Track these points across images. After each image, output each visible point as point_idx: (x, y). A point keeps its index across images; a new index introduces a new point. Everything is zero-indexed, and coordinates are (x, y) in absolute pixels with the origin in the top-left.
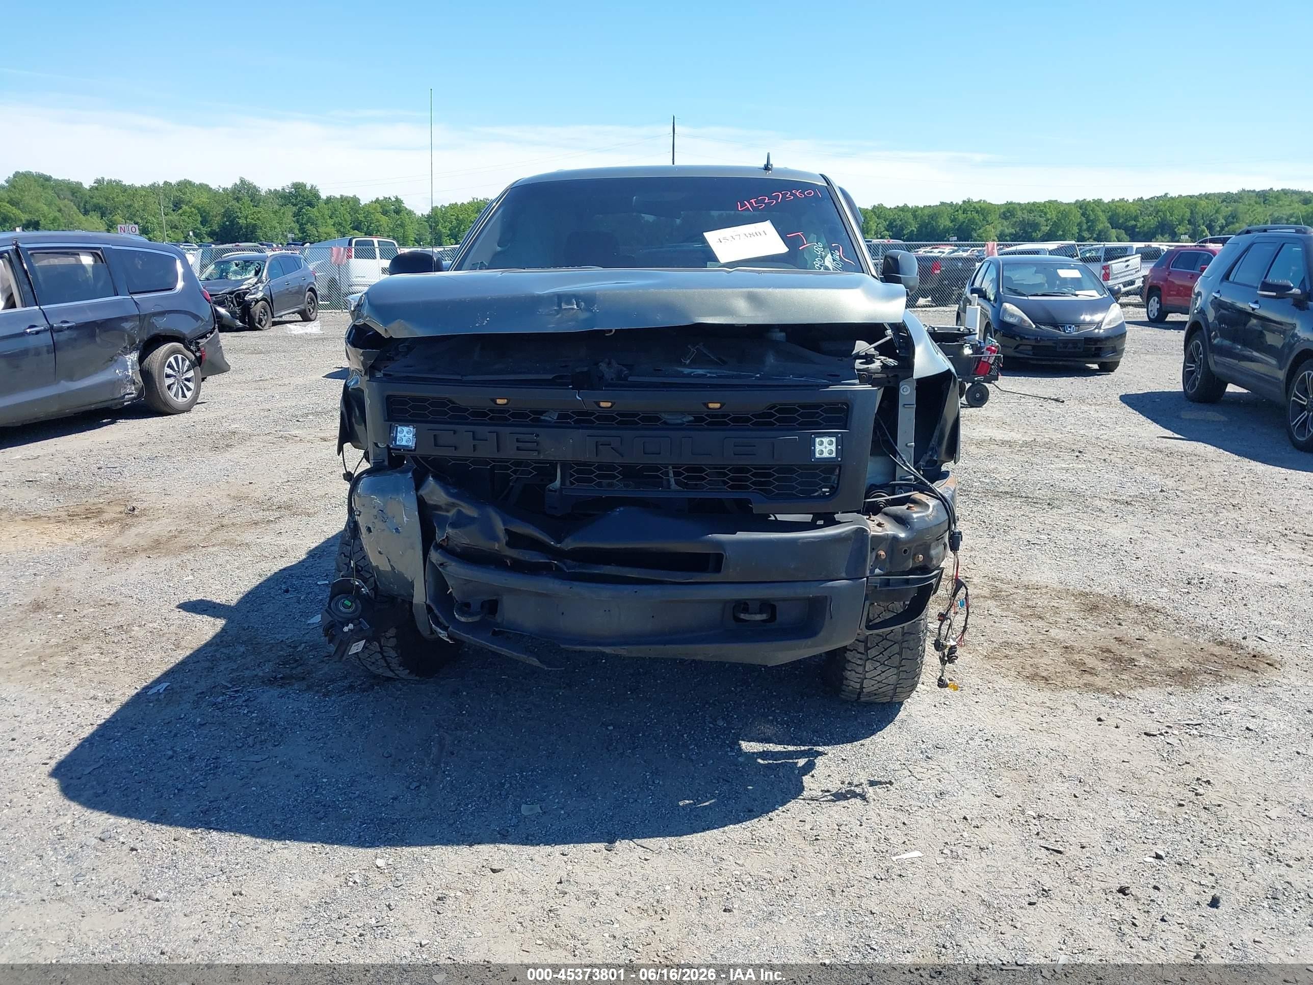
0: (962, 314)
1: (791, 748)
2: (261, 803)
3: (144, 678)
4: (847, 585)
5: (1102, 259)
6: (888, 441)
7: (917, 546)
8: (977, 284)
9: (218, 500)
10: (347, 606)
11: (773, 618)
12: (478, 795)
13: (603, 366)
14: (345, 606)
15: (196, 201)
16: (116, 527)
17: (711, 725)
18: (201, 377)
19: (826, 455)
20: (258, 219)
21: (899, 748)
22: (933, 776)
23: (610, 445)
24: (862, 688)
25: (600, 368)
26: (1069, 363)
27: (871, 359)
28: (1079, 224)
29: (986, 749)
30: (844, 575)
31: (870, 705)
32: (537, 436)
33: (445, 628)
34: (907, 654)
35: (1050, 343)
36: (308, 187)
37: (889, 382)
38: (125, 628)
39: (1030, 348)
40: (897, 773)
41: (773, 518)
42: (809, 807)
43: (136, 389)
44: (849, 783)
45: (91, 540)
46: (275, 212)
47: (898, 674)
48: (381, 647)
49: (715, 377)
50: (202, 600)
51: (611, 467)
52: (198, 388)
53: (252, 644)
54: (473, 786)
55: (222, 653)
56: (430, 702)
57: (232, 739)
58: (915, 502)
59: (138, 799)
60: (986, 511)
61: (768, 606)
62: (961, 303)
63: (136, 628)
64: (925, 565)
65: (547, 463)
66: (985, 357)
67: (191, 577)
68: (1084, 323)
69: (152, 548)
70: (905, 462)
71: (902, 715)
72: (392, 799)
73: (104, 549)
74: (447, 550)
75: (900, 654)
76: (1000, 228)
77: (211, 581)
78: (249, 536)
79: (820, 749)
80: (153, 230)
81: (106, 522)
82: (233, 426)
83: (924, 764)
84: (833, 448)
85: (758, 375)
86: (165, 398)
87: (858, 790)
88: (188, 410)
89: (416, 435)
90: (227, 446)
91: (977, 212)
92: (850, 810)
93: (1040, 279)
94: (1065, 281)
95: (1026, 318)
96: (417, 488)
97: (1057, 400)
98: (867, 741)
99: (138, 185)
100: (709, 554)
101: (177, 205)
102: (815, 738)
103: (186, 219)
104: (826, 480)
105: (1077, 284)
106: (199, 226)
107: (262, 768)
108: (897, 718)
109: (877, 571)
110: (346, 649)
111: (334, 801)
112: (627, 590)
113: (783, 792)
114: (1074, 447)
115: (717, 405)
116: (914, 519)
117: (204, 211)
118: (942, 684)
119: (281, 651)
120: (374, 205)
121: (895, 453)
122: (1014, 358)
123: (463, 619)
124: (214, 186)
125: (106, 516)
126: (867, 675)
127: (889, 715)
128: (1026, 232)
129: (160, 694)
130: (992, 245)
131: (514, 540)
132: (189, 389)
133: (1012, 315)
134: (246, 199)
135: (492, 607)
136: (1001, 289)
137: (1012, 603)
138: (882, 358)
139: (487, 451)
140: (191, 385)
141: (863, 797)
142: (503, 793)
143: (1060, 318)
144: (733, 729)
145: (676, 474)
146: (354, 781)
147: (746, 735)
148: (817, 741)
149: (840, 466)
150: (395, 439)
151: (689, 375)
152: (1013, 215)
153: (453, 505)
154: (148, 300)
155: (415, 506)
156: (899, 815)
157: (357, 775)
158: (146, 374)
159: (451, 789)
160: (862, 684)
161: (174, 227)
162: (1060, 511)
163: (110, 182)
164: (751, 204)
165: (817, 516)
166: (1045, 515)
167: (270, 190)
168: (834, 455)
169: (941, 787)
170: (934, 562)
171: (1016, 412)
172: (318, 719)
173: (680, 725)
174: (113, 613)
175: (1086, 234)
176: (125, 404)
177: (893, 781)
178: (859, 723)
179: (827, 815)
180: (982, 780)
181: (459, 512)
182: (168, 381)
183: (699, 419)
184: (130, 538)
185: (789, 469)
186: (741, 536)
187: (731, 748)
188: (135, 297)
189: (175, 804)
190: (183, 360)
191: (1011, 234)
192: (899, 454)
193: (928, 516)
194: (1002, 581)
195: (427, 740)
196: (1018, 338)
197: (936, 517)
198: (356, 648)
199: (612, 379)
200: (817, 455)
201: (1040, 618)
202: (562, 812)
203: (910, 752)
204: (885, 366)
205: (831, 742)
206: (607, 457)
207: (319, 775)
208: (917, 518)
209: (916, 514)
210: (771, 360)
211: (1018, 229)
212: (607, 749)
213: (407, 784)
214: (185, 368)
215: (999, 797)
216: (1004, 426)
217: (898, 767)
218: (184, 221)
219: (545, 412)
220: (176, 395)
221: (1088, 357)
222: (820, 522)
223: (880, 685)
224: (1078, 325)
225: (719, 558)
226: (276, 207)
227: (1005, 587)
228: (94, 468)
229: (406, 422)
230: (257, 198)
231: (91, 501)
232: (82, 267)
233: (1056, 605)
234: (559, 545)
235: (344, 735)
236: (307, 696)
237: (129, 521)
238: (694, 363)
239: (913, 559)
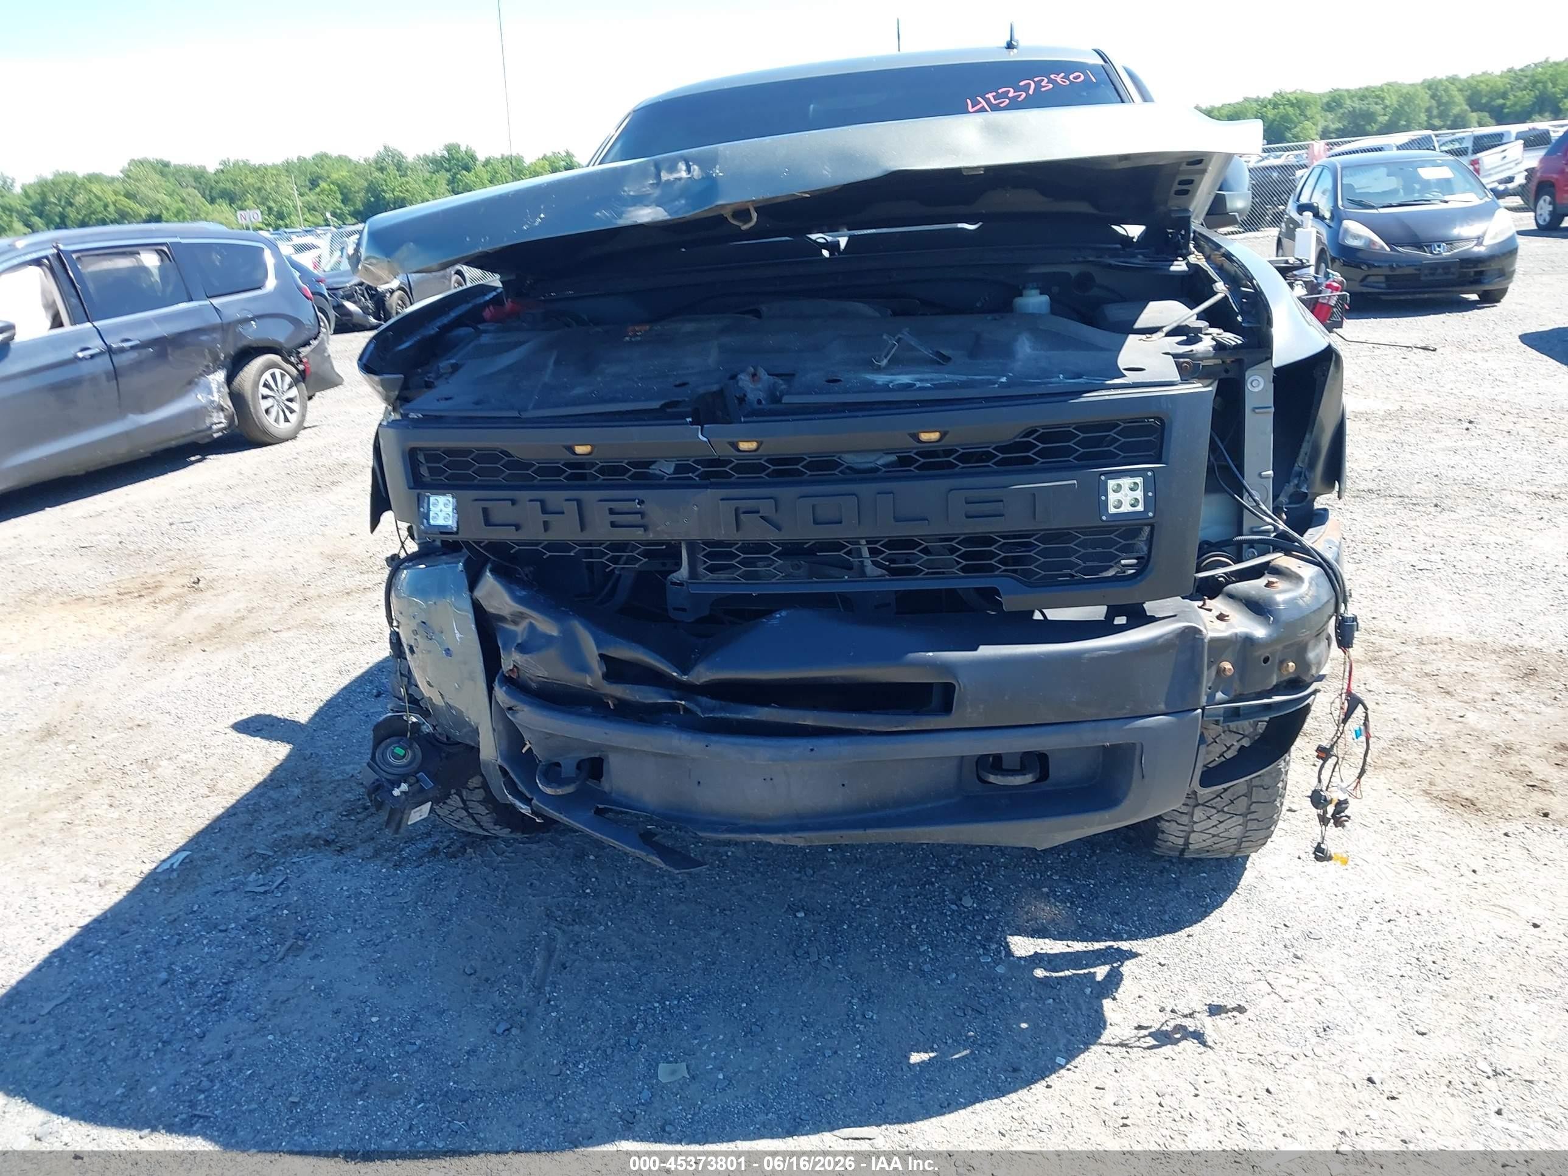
0: (1285, 241)
1: (1078, 946)
2: (278, 1065)
3: (158, 843)
4: (1170, 723)
5: (1470, 151)
6: (1229, 468)
7: (1285, 647)
8: (1304, 199)
9: (307, 561)
10: (399, 755)
11: (1044, 776)
12: (594, 1046)
13: (744, 380)
14: (397, 757)
15: (335, 176)
16: (173, 606)
17: (954, 907)
18: (306, 394)
19: (1126, 508)
20: (407, 191)
21: (1248, 940)
22: (1308, 992)
23: (758, 512)
24: (1187, 844)
25: (740, 384)
26: (1439, 295)
27: (1196, 335)
28: (1428, 110)
29: (1391, 939)
30: (1162, 707)
31: (1198, 863)
32: (641, 502)
33: (527, 801)
34: (1258, 795)
35: (1410, 271)
36: (463, 148)
37: (1227, 371)
38: (150, 762)
39: (1382, 279)
40: (1249, 988)
41: (1037, 616)
42: (1108, 1059)
43: (226, 417)
44: (1173, 1011)
45: (138, 629)
46: (426, 182)
47: (1244, 824)
48: (463, 801)
49: (930, 388)
50: (258, 716)
51: (762, 547)
52: (304, 408)
53: (312, 782)
54: (588, 1027)
55: (270, 798)
56: (541, 874)
57: (255, 948)
58: (1277, 571)
59: (104, 1060)
60: (1345, 521)
61: (1037, 762)
62: (1283, 225)
63: (164, 763)
64: (1299, 677)
65: (663, 544)
66: (1324, 297)
67: (251, 679)
68: (1460, 239)
69: (211, 636)
70: (1258, 505)
71: (1248, 877)
72: (468, 1053)
73: (152, 641)
74: (517, 685)
75: (1248, 795)
76: (1322, 124)
77: (276, 683)
78: (336, 613)
79: (1125, 945)
80: (289, 215)
81: (161, 601)
82: (345, 455)
83: (1290, 970)
84: (1139, 494)
85: (1004, 379)
86: (263, 425)
87: (1190, 1024)
88: (293, 437)
89: (457, 509)
90: (333, 483)
91: (1292, 105)
92: (1176, 1063)
93: (1392, 183)
94: (1427, 185)
95: (1376, 238)
96: (472, 587)
97: (1425, 349)
98: (1196, 929)
99: (270, 163)
100: (931, 685)
101: (314, 183)
102: (1115, 926)
103: (325, 198)
104: (1128, 550)
105: (1446, 186)
106: (339, 204)
107: (288, 1000)
108: (1242, 883)
109: (1219, 696)
110: (401, 819)
111: (383, 1059)
112: (799, 746)
113: (1068, 1031)
114: (1460, 416)
115: (934, 436)
116: (1277, 604)
117: (345, 187)
118: (1321, 854)
119: (348, 792)
120: (542, 162)
121: (1240, 489)
122: (1362, 294)
123: (549, 791)
124: (354, 157)
125: (164, 593)
126: (1196, 828)
127: (1228, 877)
128: (1357, 125)
129: (173, 870)
130: (1319, 146)
131: (615, 670)
132: (292, 411)
133: (1356, 237)
134: (392, 169)
135: (594, 767)
136: (1340, 203)
137: (1400, 669)
138: (1215, 331)
139: (565, 530)
140: (295, 406)
141: (1198, 1036)
142: (633, 1041)
143: (1423, 233)
144: (988, 912)
145: (873, 552)
146: (417, 1020)
147: (1007, 924)
148: (1119, 932)
149: (1152, 526)
150: (427, 516)
151: (885, 388)
152: (1340, 105)
153: (522, 616)
154: (232, 305)
155: (471, 615)
156: (1258, 1072)
157: (422, 1009)
158: (237, 398)
159: (557, 1034)
160: (1187, 838)
161: (311, 209)
162: (1453, 515)
163: (236, 164)
164: (987, 101)
165: (1114, 611)
166: (1433, 523)
167: (419, 157)
168: (1140, 508)
169: (1323, 1015)
170: (1314, 671)
171: (1369, 369)
172: (382, 908)
173: (905, 908)
174: (140, 739)
175: (1436, 122)
176: (215, 435)
177: (1243, 1004)
178: (1182, 894)
179: (1139, 1075)
180: (1390, 1001)
181: (532, 627)
182: (265, 404)
183: (904, 461)
184: (187, 623)
185: (1061, 536)
186: (986, 651)
187: (984, 948)
188: (216, 302)
189: (154, 1069)
190: (282, 375)
191: (1338, 130)
192: (1248, 491)
193: (1302, 597)
194: (1381, 634)
195: (530, 942)
196: (1364, 267)
197: (1316, 598)
198: (418, 814)
199: (759, 402)
200: (1112, 510)
201: (1448, 693)
202: (721, 1076)
203: (1266, 947)
204: (1220, 347)
205: (1140, 931)
206: (755, 531)
207: (367, 1009)
208: (1285, 602)
209: (1282, 594)
210: (1025, 348)
211: (1346, 123)
212: (794, 954)
213: (492, 1025)
214: (286, 386)
215: (1423, 1034)
216: (1354, 390)
217: (1249, 976)
218: (322, 201)
219: (654, 462)
220: (277, 420)
221: (1462, 284)
222: (1121, 620)
223: (1216, 839)
224: (1450, 242)
225: (948, 690)
226: (427, 175)
227: (1386, 642)
228: (165, 526)
229: (441, 488)
230: (404, 166)
231: (151, 571)
232: (145, 270)
233: (1469, 670)
234: (685, 678)
235: (413, 935)
236: (372, 867)
237: (190, 598)
238: (897, 363)
239: (1280, 669)
